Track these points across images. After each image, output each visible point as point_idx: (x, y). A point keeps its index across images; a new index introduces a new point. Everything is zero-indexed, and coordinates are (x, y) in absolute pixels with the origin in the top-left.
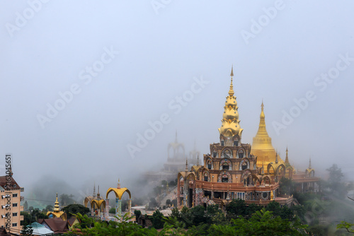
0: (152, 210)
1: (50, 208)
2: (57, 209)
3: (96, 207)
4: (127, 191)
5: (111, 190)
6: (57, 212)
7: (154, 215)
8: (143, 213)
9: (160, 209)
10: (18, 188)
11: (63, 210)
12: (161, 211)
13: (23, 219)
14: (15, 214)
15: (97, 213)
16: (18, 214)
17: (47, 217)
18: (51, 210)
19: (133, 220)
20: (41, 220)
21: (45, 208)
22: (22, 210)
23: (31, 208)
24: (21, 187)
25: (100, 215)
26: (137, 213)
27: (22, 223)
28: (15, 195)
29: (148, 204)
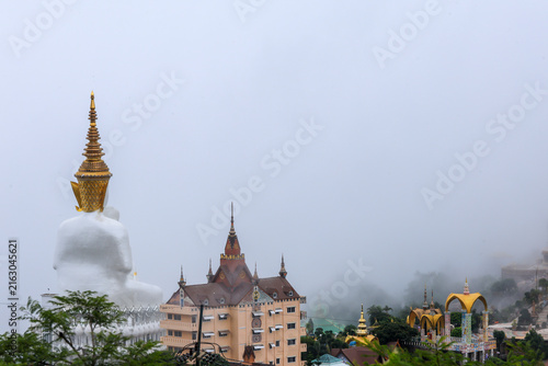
0: (525, 329)
1: (351, 330)
2: (363, 332)
3: (428, 326)
4: (481, 298)
5: (454, 298)
6: (363, 336)
7: (528, 338)
8: (509, 335)
9: (538, 327)
10: (296, 297)
11: (372, 332)
12: (538, 332)
13: (305, 350)
14: (292, 342)
15: (430, 337)
16: (298, 342)
17: (345, 346)
18: (353, 334)
19: (493, 347)
20: (337, 350)
21: (342, 330)
22: (304, 334)
23: (319, 331)
24: (301, 295)
25: (436, 339)
26: (499, 336)
27: (304, 355)
28: (291, 310)
29: (517, 320)
